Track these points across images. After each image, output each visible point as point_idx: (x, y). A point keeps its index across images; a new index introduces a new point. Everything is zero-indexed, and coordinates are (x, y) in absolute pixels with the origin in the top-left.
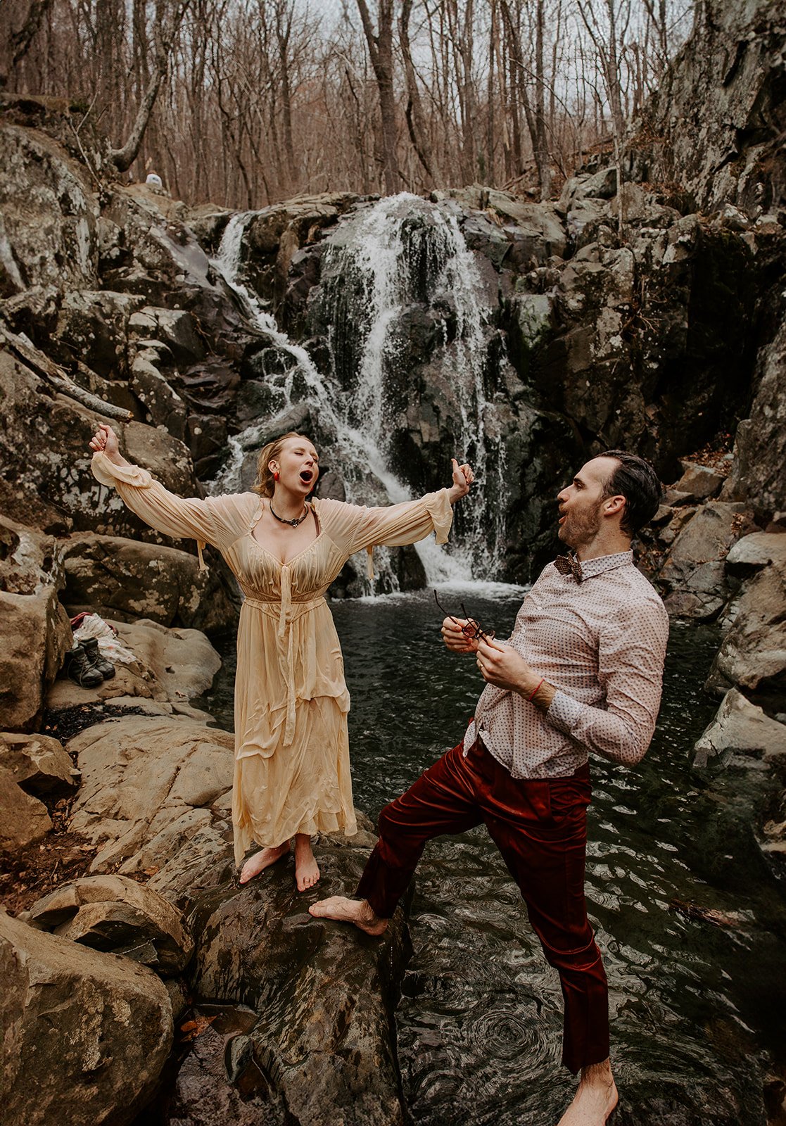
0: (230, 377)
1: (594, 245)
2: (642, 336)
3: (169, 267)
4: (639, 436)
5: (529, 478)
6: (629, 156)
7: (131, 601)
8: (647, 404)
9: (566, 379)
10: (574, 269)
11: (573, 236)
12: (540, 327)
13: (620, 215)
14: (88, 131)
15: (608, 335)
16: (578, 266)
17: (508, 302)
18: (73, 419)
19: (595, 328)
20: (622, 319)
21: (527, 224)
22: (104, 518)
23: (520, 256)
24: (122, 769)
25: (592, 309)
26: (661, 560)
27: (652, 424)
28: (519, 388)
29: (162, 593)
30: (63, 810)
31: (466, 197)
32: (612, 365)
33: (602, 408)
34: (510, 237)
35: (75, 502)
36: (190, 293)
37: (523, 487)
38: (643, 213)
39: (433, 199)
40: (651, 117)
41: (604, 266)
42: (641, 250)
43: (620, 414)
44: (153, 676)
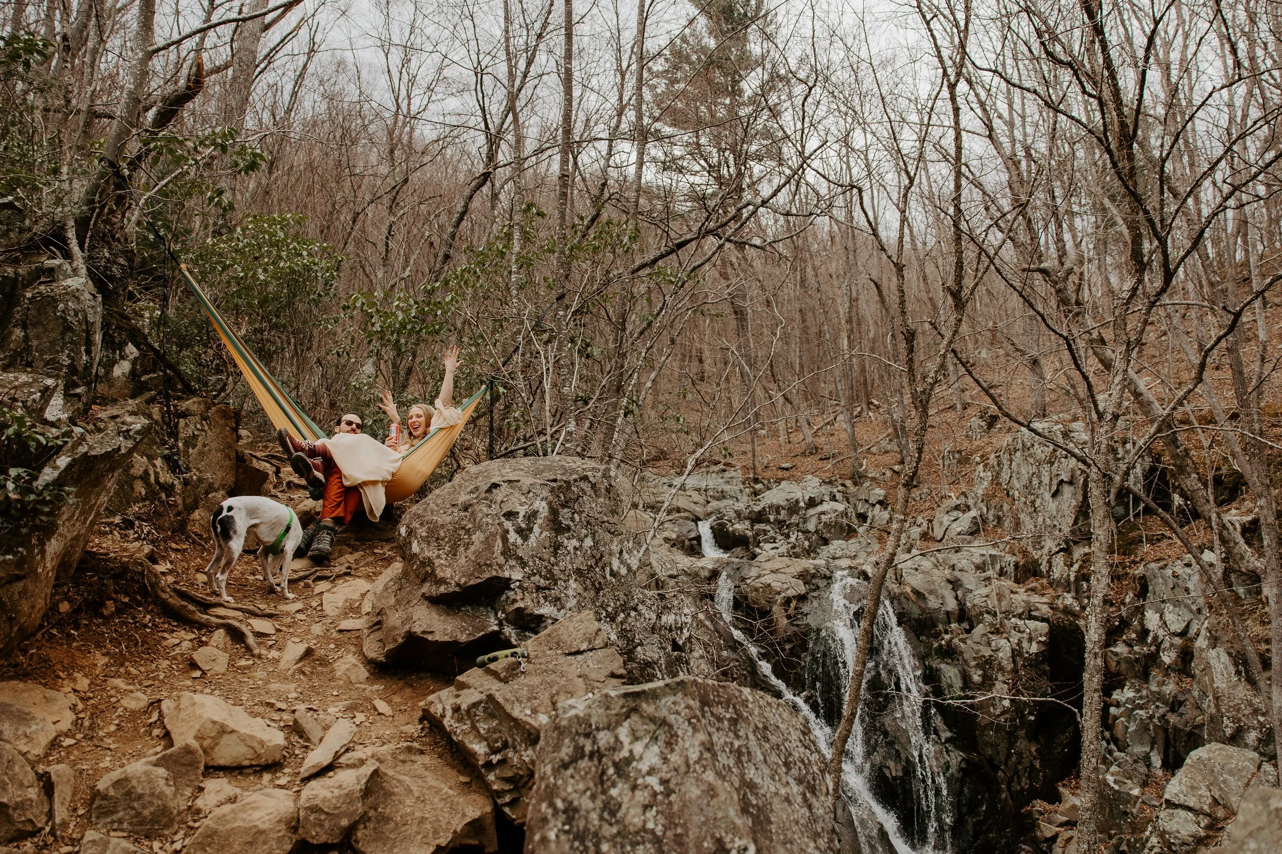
4: (1028, 768)
8: (1030, 744)
9: (977, 731)
10: (973, 648)
15: (1001, 700)
16: (975, 646)
19: (992, 695)
20: (1009, 689)
21: (932, 598)
23: (931, 623)
25: (988, 681)
27: (1035, 758)
28: (949, 734)
32: (1004, 719)
33: (1002, 748)
37: (960, 810)
41: (993, 651)
43: (1014, 753)
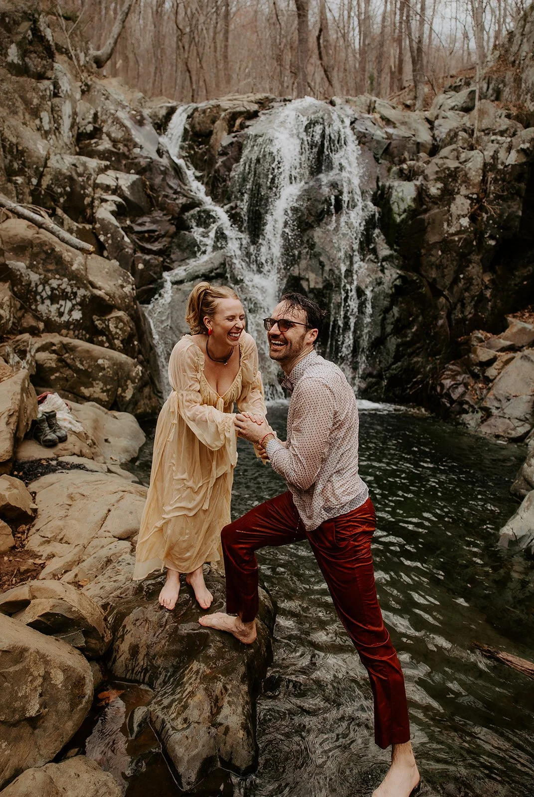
0: (168, 228)
1: (454, 146)
2: (485, 219)
3: (129, 141)
4: (476, 296)
5: (388, 321)
6: (486, 80)
7: (82, 388)
8: (485, 271)
9: (424, 248)
10: (437, 164)
11: (438, 139)
12: (406, 206)
13: (476, 125)
14: (76, 35)
15: (459, 217)
16: (440, 162)
17: (384, 186)
18: (50, 249)
19: (449, 211)
20: (471, 205)
21: (403, 127)
22: (67, 325)
23: (396, 151)
24: (68, 507)
25: (448, 195)
26: (485, 391)
27: (487, 287)
28: (388, 252)
29: (105, 384)
30: (23, 533)
31: (358, 104)
32: (460, 239)
33: (450, 272)
34: (389, 136)
35: (47, 311)
36: (143, 162)
38: (494, 124)
39: (332, 103)
40: (507, 51)
41: (460, 163)
42: (489, 153)
43: (463, 278)
44: (94, 444)
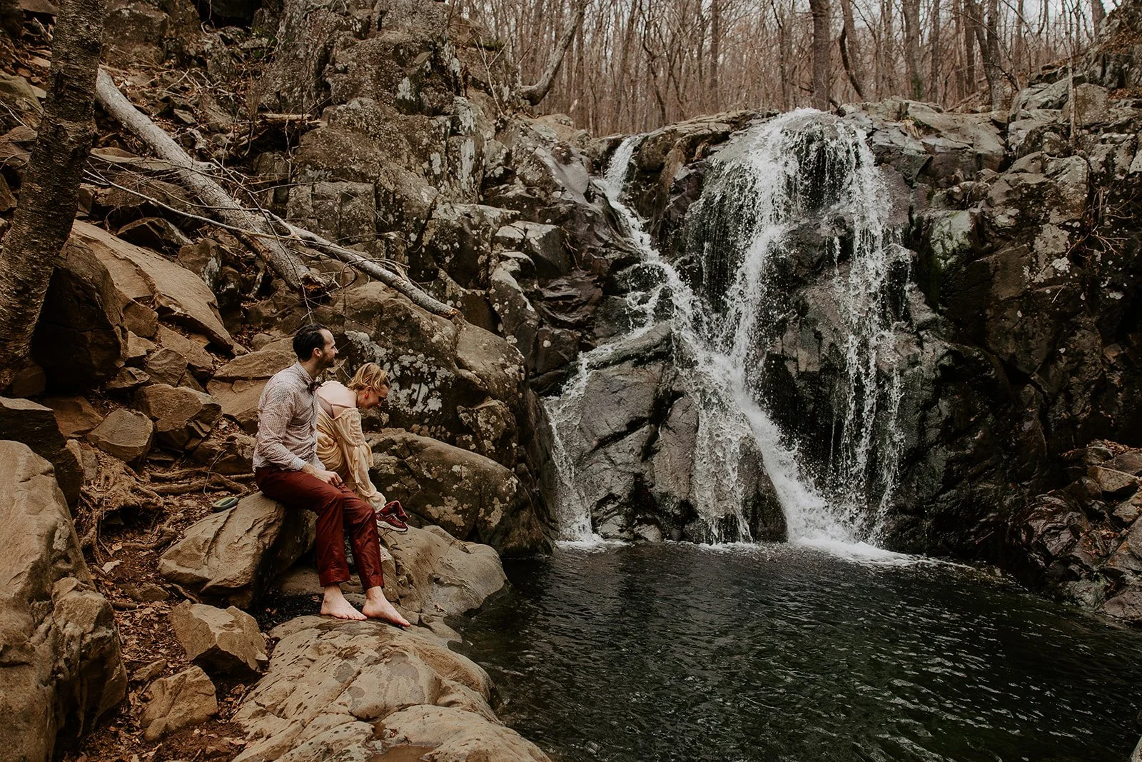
0: (592, 292)
1: (1037, 154)
2: (1098, 259)
3: (547, 184)
4: (1093, 382)
5: (931, 423)
6: (1100, 62)
7: (429, 506)
8: (1106, 343)
9: (990, 307)
10: (1008, 182)
11: (1014, 148)
12: (956, 245)
13: (1072, 120)
14: (500, 67)
15: (1050, 258)
16: (1013, 177)
17: (920, 219)
18: (404, 315)
19: (1031, 249)
20: (1070, 238)
21: (953, 136)
22: (420, 418)
23: (941, 170)
24: (309, 663)
25: (1028, 226)
26: (1114, 543)
27: (1113, 368)
28: (928, 316)
29: (461, 502)
30: (238, 696)
31: (880, 110)
32: (1054, 292)
33: (1039, 344)
34: (929, 149)
35: (394, 398)
36: (563, 208)
37: (922, 432)
38: (1105, 116)
39: (840, 113)
40: (1132, 17)
41: (1047, 176)
42: (1097, 159)
43: (1065, 354)
44: (411, 582)
